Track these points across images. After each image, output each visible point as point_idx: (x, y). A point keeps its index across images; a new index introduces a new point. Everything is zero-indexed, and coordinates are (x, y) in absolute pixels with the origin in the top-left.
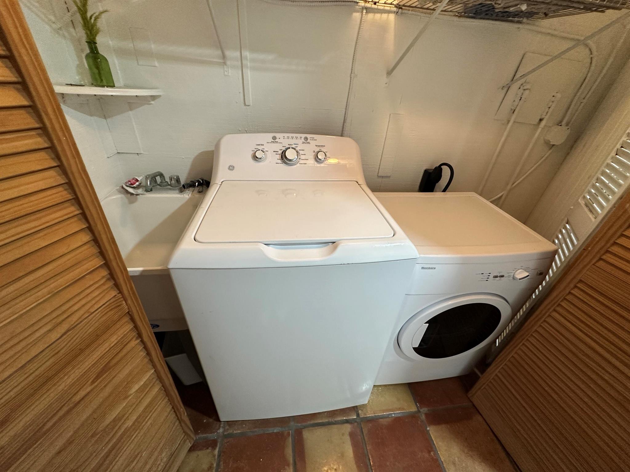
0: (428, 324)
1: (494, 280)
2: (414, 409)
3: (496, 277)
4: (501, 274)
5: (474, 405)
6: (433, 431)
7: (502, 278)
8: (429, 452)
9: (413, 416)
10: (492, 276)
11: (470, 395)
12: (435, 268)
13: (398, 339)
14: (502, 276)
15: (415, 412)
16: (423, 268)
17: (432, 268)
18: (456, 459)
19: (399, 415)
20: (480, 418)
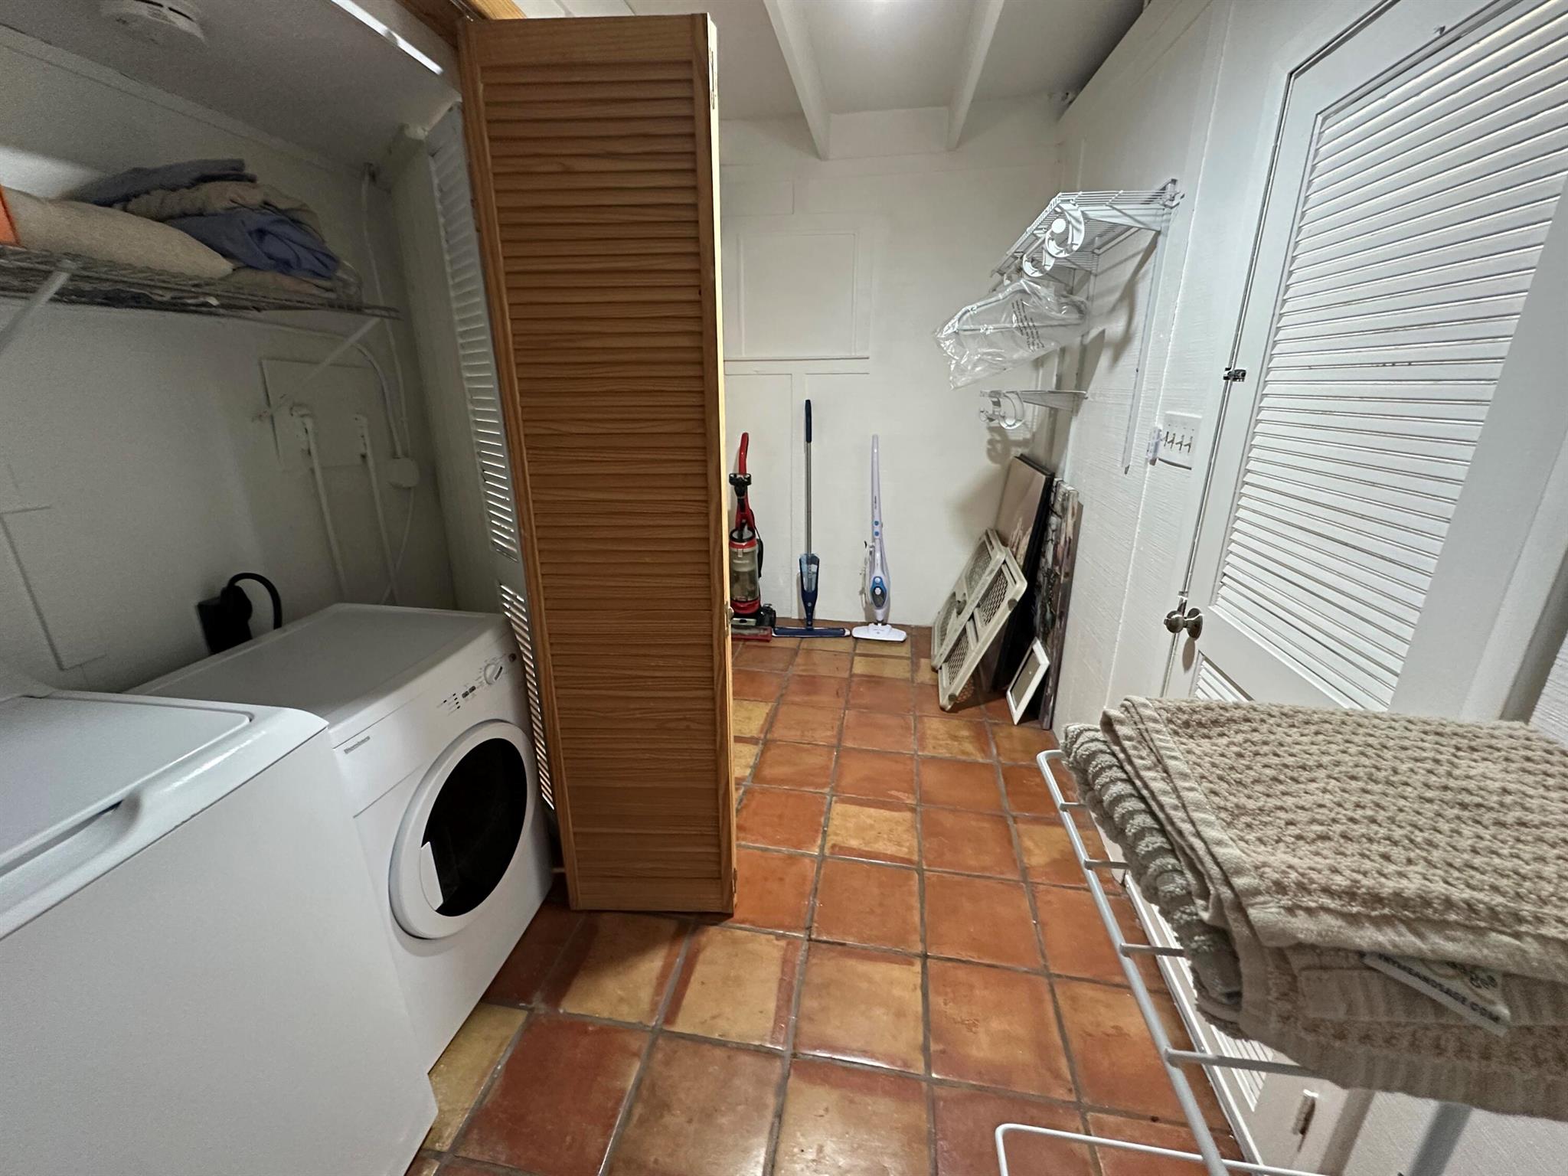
0: (428, 843)
1: (467, 700)
2: (520, 1017)
3: (465, 695)
4: (470, 686)
5: (590, 912)
6: (569, 1007)
7: (474, 692)
8: (586, 1032)
9: (528, 1027)
10: (460, 696)
11: (573, 906)
12: (368, 738)
13: (402, 924)
14: (473, 689)
15: (528, 1017)
16: (347, 751)
17: (363, 741)
18: (619, 992)
19: (508, 1055)
20: (605, 916)
